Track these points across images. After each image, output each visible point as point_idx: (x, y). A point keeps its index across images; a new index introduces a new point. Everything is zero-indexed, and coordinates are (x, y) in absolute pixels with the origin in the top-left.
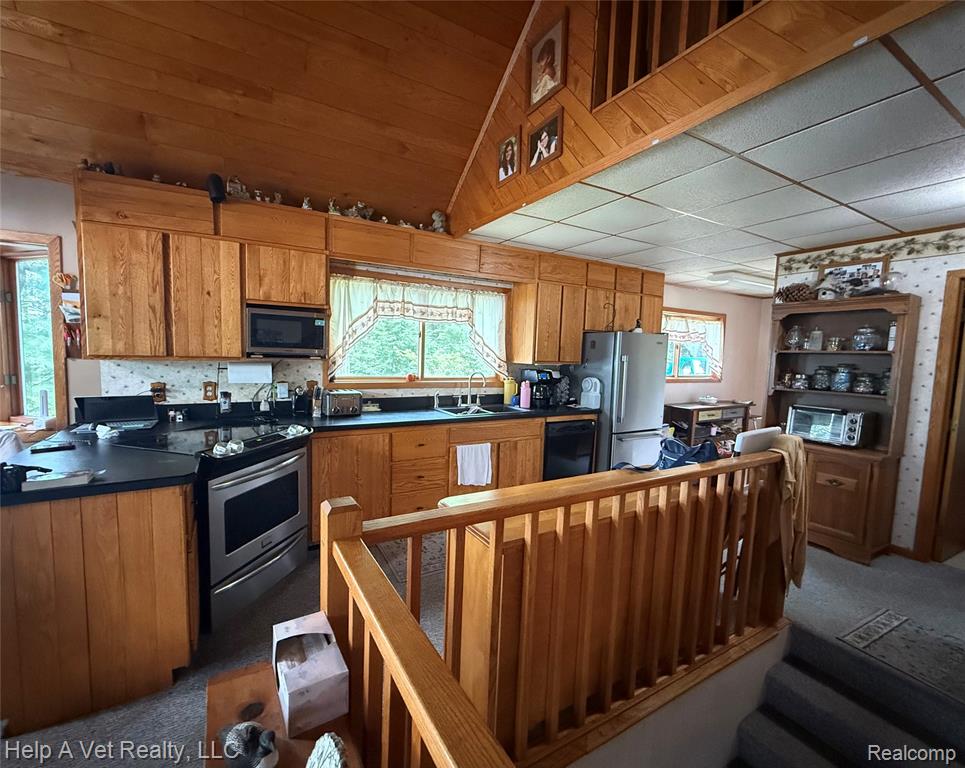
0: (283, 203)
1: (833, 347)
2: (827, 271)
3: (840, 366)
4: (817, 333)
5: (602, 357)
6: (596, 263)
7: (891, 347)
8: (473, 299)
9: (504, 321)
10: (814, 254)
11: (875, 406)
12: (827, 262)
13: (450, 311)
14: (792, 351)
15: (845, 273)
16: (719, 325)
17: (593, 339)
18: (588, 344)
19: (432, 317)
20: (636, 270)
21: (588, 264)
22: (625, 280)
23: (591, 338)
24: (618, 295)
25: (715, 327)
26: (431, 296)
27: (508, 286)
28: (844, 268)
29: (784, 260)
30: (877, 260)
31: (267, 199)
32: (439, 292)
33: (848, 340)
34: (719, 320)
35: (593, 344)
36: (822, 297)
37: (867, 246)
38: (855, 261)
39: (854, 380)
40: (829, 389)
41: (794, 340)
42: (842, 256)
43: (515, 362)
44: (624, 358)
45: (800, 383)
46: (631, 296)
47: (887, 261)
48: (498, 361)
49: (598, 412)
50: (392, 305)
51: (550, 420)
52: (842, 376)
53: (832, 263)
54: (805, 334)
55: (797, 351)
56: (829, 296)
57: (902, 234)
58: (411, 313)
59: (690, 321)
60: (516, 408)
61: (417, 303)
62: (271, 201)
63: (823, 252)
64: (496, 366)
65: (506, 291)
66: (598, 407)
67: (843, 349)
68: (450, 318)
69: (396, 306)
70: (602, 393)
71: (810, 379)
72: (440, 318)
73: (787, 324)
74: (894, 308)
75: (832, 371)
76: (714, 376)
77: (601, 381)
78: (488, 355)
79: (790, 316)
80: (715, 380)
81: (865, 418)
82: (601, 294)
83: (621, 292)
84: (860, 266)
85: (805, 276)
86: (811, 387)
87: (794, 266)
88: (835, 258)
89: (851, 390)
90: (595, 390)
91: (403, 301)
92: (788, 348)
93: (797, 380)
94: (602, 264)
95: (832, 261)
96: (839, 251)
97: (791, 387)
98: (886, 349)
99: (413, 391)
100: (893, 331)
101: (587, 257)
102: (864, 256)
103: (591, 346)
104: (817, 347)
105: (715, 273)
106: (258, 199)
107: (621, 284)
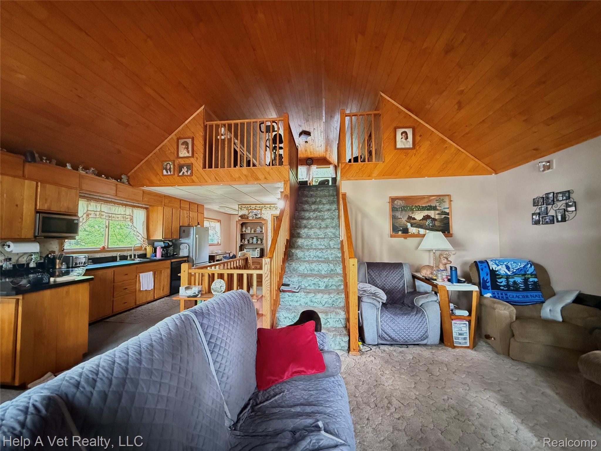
0: (57, 164)
1: (253, 232)
2: (250, 211)
3: (254, 236)
4: (249, 228)
5: (188, 236)
6: (183, 200)
7: (263, 232)
8: (133, 211)
9: (145, 221)
10: (247, 206)
11: (262, 247)
12: (249, 208)
13: (122, 216)
14: (244, 233)
15: (253, 212)
16: (219, 223)
17: (183, 229)
18: (182, 231)
19: (114, 219)
20: (196, 204)
21: (180, 200)
22: (193, 207)
23: (183, 228)
24: (190, 212)
25: (218, 225)
26: (114, 209)
27: (147, 206)
28: (253, 211)
29: (240, 206)
30: (259, 210)
31: (48, 162)
32: (118, 208)
33: (255, 230)
34: (219, 222)
35: (184, 231)
36: (249, 218)
37: (257, 206)
38: (255, 209)
39: (257, 240)
40: (252, 243)
41: (244, 230)
42: (253, 207)
43: (151, 239)
44: (197, 236)
45: (246, 242)
46: (195, 213)
47: (261, 210)
48: (143, 239)
49: (188, 257)
50: (96, 213)
51: (173, 261)
52: (255, 239)
53: (251, 209)
54: (246, 228)
55: (245, 233)
56: (251, 218)
57: (263, 204)
58: (104, 217)
59: (210, 222)
60: (155, 258)
61: (107, 212)
62: (50, 163)
63: (249, 206)
64: (142, 241)
65: (146, 208)
66: (188, 255)
67: (255, 232)
68: (122, 219)
69: (98, 213)
70: (189, 250)
71: (248, 241)
72: (117, 219)
73: (243, 225)
74: (263, 222)
75: (253, 238)
76: (218, 243)
77: (188, 245)
78: (138, 236)
79: (243, 223)
80: (218, 244)
81: (260, 249)
82: (185, 212)
83: (191, 211)
84: (256, 211)
85: (245, 212)
86: (249, 243)
87: (243, 208)
88: (252, 208)
89: (257, 243)
90: (186, 249)
91: (101, 211)
92: (243, 232)
93: (245, 241)
94: (185, 201)
95: (251, 208)
96: (252, 206)
97: (244, 243)
98: (262, 232)
99: (105, 254)
100: (263, 227)
101: (180, 198)
102: (257, 208)
103: (183, 231)
104: (249, 232)
105: (220, 207)
106: (44, 161)
107: (191, 209)
